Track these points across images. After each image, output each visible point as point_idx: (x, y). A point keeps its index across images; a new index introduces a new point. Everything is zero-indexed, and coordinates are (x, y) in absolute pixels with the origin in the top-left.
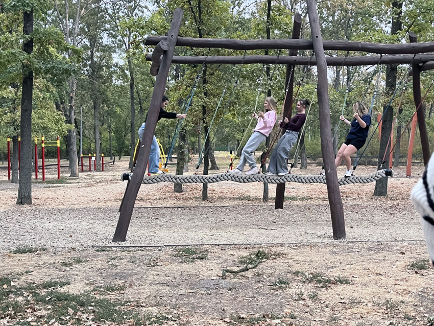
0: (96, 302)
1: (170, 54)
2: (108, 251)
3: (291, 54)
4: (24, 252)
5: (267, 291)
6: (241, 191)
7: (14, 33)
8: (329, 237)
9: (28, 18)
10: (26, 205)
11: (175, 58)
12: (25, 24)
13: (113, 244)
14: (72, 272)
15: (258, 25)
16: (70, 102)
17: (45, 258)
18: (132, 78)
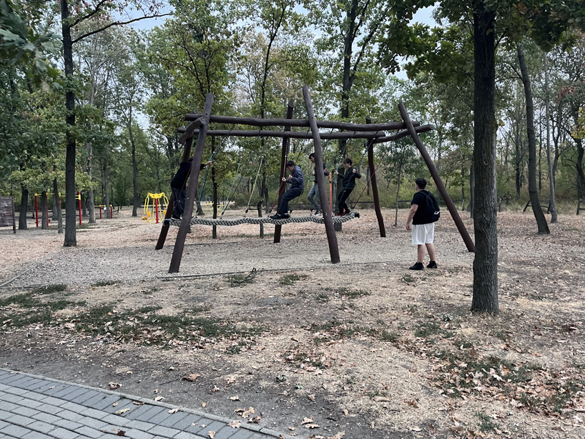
0: (195, 321)
1: (206, 127)
2: (172, 280)
3: (286, 130)
4: (102, 284)
5: (315, 304)
6: (235, 231)
7: (45, 108)
8: (328, 262)
9: (70, 97)
10: (72, 247)
11: (210, 131)
12: (67, 101)
13: (170, 275)
14: (155, 299)
15: (255, 108)
16: (88, 164)
17: (125, 289)
18: (133, 146)
